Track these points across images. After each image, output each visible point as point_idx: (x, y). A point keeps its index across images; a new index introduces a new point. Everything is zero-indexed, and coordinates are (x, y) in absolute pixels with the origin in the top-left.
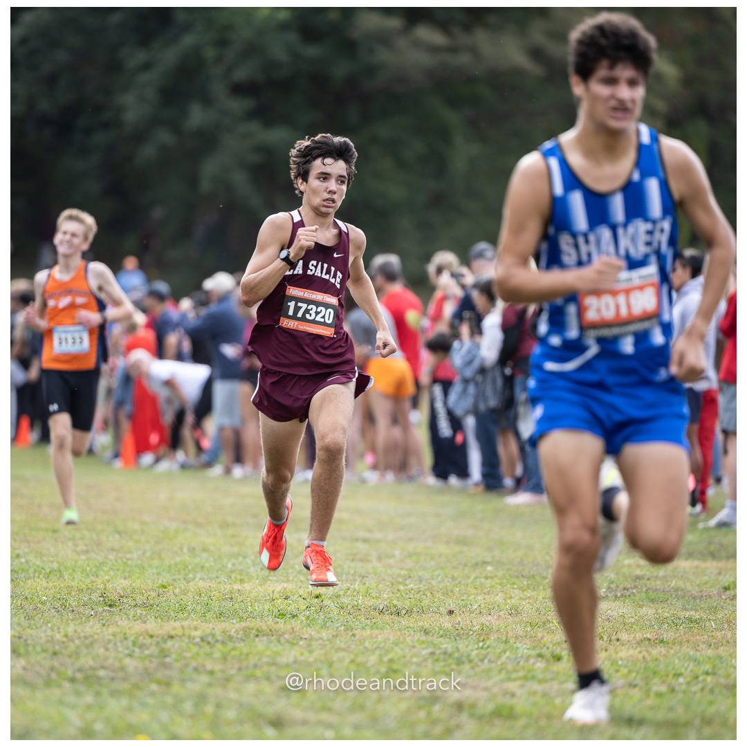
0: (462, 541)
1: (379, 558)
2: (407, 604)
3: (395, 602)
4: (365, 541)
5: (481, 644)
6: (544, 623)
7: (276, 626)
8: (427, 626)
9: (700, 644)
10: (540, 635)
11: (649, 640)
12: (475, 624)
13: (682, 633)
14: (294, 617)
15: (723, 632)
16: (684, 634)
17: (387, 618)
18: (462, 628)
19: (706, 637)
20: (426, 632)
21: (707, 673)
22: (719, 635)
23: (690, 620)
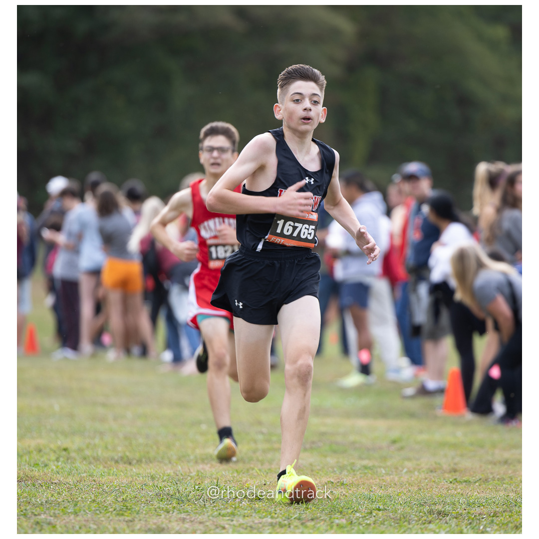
0: (182, 405)
1: (115, 419)
2: (137, 456)
3: (128, 454)
4: (104, 405)
5: (197, 487)
6: (248, 470)
7: (31, 473)
8: (153, 472)
9: (373, 486)
10: (244, 479)
11: (332, 483)
12: (192, 471)
13: (359, 477)
14: (46, 465)
15: (392, 476)
16: (361, 478)
17: (121, 466)
18: (182, 474)
19: (378, 480)
20: (153, 478)
21: (379, 510)
22: (388, 478)
23: (365, 467)
